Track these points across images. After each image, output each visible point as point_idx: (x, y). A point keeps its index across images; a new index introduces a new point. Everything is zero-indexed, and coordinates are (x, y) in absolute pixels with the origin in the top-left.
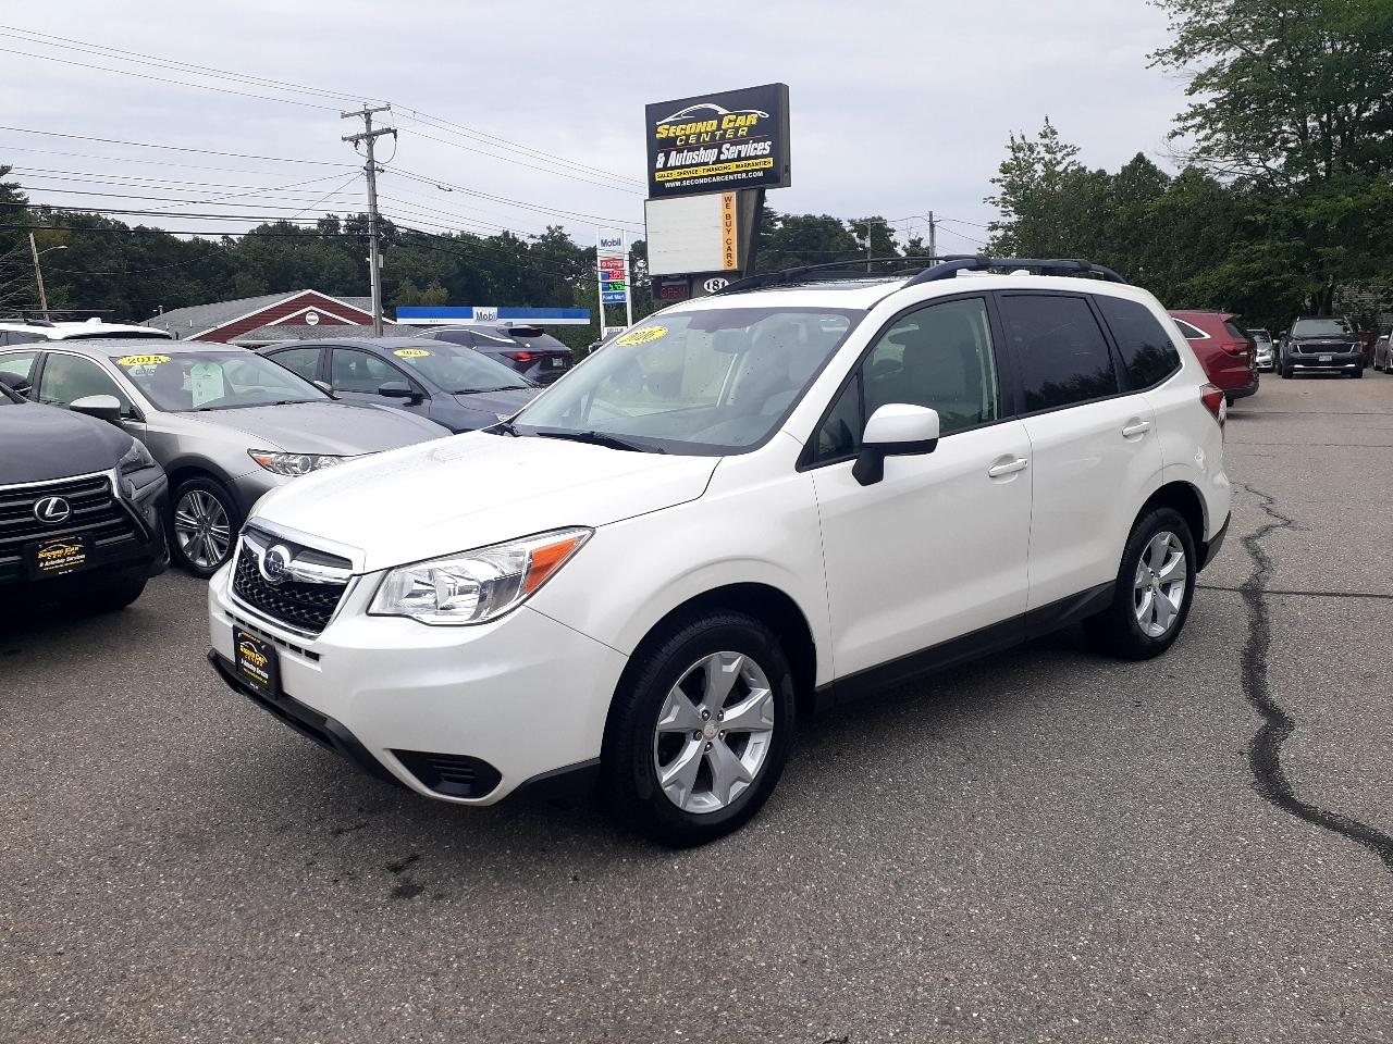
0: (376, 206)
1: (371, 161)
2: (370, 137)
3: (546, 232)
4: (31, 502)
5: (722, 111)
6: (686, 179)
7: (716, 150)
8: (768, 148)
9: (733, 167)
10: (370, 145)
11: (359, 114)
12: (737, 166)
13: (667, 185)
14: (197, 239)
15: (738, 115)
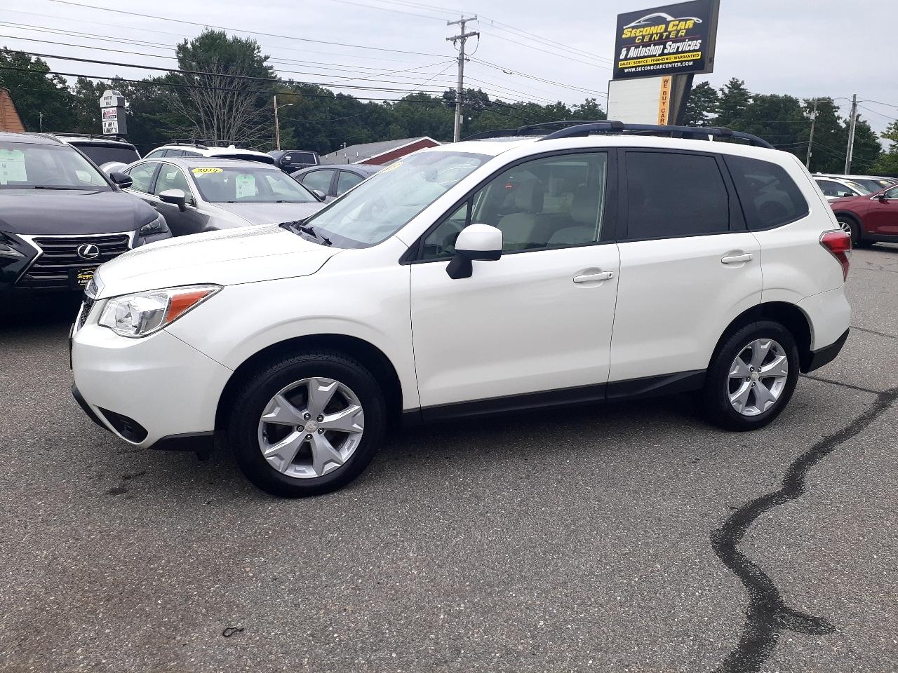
0: (462, 83)
1: (462, 54)
2: (463, 38)
3: (584, 103)
4: (76, 246)
5: (669, 18)
6: (639, 66)
7: (662, 46)
8: (699, 45)
9: (672, 58)
10: (463, 43)
11: (458, 22)
12: (676, 58)
13: (626, 70)
14: (371, 102)
15: (680, 21)
